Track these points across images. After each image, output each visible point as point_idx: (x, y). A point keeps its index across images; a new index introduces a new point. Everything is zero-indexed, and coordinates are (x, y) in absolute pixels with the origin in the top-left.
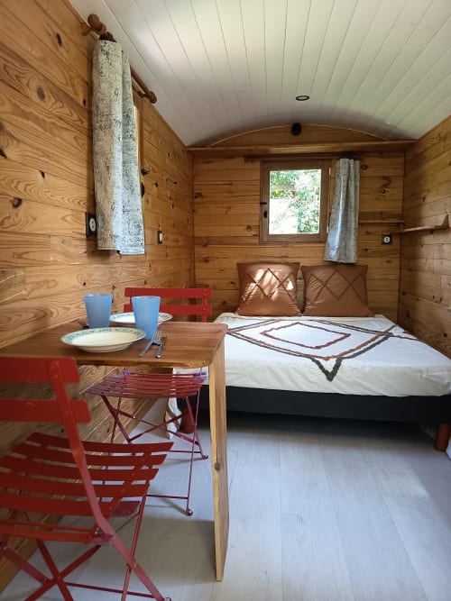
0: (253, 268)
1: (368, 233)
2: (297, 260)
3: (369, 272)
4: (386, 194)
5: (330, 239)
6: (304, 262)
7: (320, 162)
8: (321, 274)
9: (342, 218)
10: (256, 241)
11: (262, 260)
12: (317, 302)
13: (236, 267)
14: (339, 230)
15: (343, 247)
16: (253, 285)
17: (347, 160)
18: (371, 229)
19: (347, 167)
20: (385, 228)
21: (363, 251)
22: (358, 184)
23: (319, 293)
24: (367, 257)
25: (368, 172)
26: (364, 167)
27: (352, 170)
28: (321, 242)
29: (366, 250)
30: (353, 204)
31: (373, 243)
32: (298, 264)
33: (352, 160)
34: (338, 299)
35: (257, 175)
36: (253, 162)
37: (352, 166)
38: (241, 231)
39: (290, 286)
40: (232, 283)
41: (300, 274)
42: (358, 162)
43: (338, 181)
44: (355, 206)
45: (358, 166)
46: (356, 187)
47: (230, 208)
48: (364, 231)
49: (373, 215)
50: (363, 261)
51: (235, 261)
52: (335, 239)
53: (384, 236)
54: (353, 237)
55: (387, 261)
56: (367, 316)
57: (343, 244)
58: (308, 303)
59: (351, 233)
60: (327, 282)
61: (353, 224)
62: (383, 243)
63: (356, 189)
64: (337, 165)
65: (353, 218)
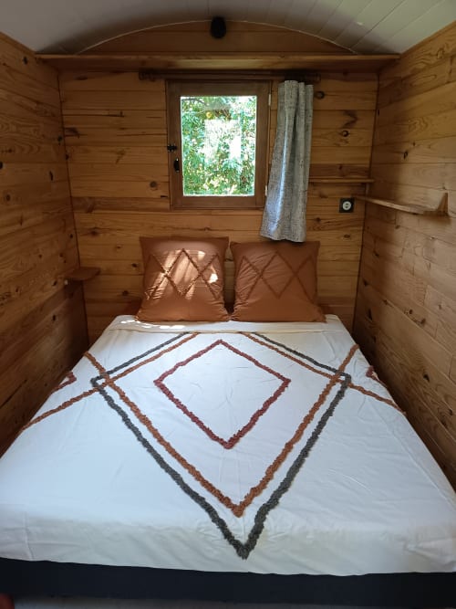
0: (161, 248)
1: (322, 196)
2: (225, 234)
3: (321, 250)
4: (349, 138)
5: (268, 205)
6: (233, 237)
7: (256, 85)
8: (257, 257)
9: (286, 176)
10: (166, 205)
11: (176, 233)
12: (249, 301)
13: (138, 243)
14: (281, 193)
15: (287, 217)
16: (162, 275)
17: (294, 83)
18: (326, 191)
19: (294, 95)
20: (346, 189)
21: (314, 223)
22: (310, 123)
23: (252, 288)
24: (319, 229)
25: (326, 103)
26: (319, 95)
27: (302, 101)
28: (257, 209)
29: (318, 220)
30: (302, 155)
31: (328, 211)
32: (227, 239)
33: (302, 85)
34: (279, 296)
35: (160, 103)
36: (153, 80)
37: (302, 93)
38: (142, 189)
39: (214, 278)
40: (134, 265)
41: (229, 253)
42: (310, 87)
43: (281, 116)
44: (305, 157)
45: (311, 95)
46: (306, 126)
47: (122, 153)
48: (316, 192)
49: (329, 169)
50: (314, 236)
51: (137, 235)
52: (276, 206)
53: (343, 201)
54: (300, 204)
55: (345, 236)
56: (314, 321)
57: (288, 213)
58: (238, 301)
59: (298, 199)
60: (263, 271)
61: (301, 185)
62: (342, 210)
63: (306, 130)
64: (280, 90)
65: (302, 176)
